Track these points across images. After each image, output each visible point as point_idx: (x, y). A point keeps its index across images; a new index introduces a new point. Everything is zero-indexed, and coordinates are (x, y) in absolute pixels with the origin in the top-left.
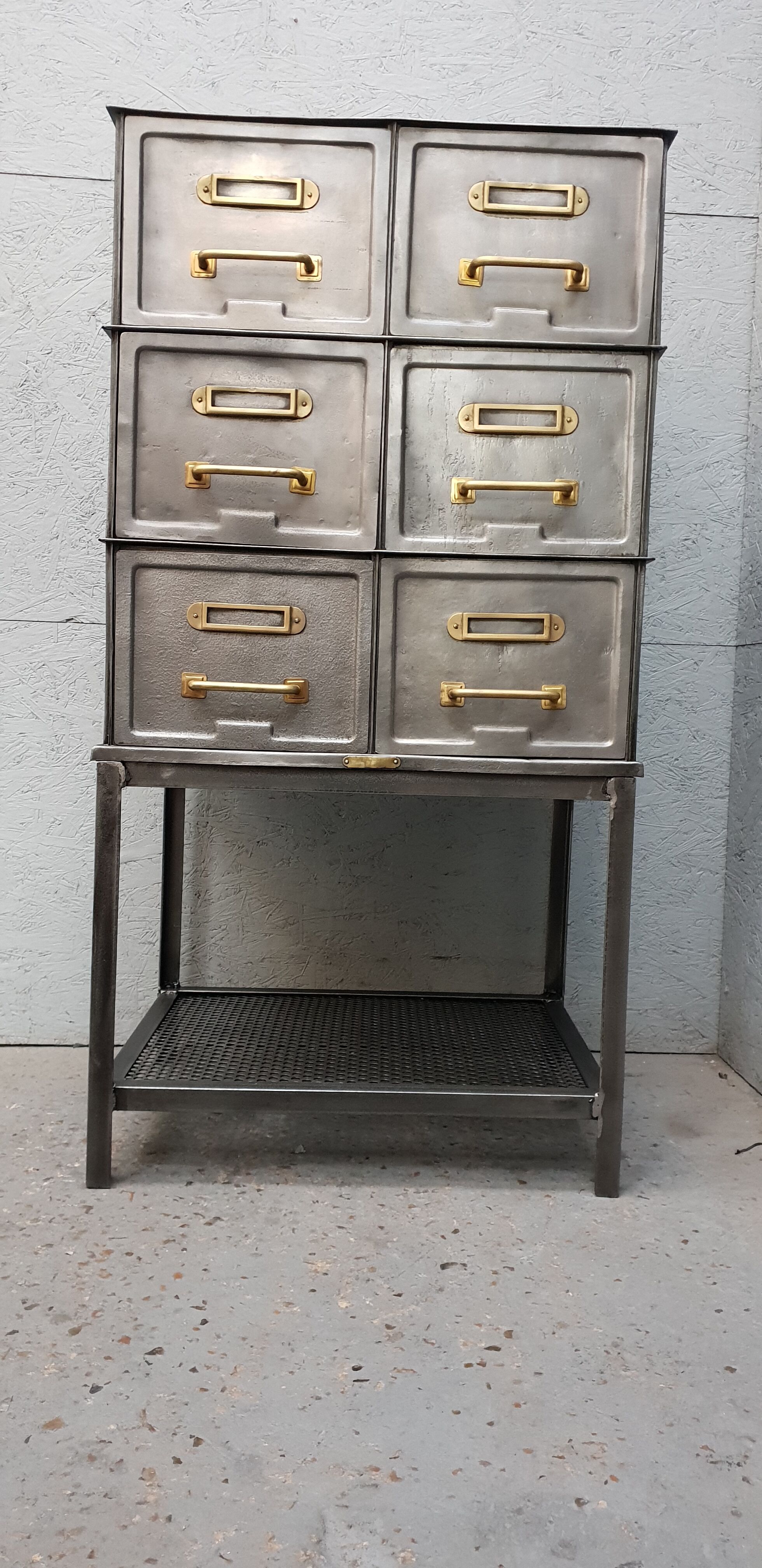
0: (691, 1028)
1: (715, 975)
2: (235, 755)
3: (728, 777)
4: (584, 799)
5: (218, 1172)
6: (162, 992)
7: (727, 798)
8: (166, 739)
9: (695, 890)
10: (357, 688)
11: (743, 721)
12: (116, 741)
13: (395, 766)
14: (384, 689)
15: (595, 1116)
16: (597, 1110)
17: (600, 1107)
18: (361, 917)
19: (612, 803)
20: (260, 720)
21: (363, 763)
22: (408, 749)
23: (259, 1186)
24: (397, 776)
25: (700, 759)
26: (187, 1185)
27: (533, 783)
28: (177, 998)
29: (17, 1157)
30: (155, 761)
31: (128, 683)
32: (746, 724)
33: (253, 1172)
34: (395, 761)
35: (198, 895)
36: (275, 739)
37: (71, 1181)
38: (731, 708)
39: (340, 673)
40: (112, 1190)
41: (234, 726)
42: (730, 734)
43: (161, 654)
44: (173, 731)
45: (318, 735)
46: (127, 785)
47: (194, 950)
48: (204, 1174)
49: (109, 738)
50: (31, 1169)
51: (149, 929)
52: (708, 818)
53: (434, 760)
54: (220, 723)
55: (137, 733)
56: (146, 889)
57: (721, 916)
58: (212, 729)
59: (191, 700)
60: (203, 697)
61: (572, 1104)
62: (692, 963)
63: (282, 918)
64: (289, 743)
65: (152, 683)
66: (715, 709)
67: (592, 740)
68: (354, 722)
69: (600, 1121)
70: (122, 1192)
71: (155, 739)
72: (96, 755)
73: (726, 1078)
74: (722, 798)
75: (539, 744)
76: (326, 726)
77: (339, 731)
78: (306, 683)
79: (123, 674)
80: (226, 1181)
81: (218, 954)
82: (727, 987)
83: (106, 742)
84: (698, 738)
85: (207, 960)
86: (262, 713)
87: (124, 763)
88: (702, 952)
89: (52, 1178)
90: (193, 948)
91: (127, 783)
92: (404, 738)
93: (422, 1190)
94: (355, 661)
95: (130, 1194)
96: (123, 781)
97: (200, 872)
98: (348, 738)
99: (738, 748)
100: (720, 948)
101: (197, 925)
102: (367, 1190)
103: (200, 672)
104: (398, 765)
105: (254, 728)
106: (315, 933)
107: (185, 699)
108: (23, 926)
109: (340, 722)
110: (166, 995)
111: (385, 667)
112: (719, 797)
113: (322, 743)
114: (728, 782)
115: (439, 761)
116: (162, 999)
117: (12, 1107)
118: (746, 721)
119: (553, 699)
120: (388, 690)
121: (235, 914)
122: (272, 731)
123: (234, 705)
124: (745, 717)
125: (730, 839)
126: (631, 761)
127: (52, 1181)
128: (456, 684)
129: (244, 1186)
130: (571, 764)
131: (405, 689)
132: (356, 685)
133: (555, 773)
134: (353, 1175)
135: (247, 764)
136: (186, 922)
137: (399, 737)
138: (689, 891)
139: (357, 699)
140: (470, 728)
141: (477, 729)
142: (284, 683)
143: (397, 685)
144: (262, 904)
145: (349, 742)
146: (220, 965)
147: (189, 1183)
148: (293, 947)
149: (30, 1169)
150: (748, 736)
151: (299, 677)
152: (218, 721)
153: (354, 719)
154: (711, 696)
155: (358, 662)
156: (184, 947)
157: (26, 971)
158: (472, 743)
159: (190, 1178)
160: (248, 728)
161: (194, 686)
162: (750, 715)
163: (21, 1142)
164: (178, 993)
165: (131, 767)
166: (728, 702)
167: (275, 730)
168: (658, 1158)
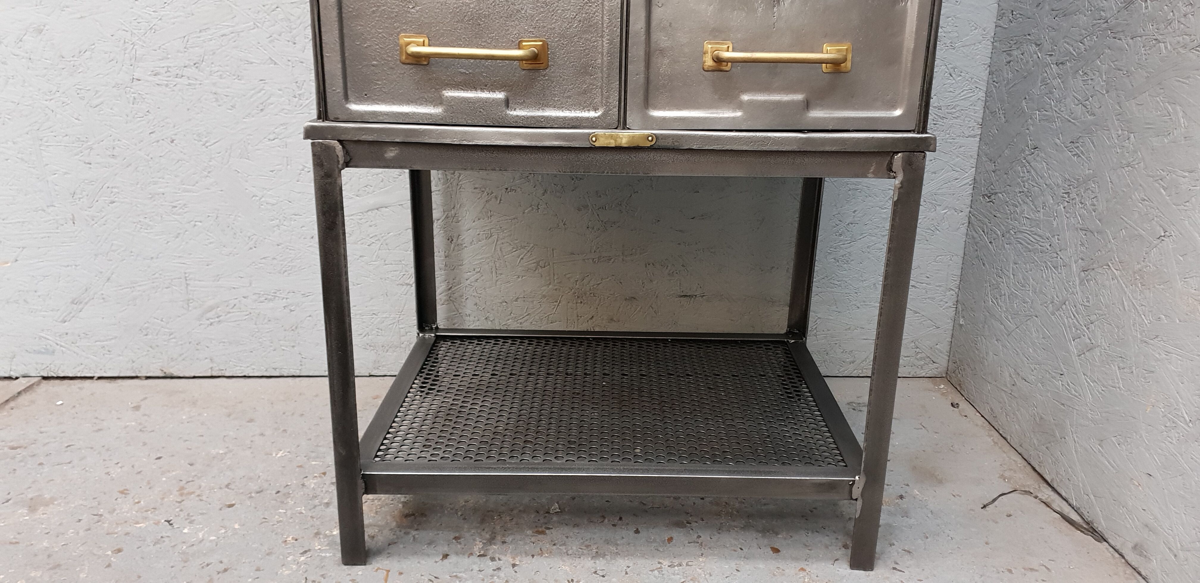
0: (923, 355)
1: (950, 307)
2: (466, 133)
3: (981, 116)
4: (866, 177)
5: (474, 540)
6: (421, 335)
7: (979, 137)
8: (387, 114)
9: (938, 228)
10: (605, 51)
11: (1005, 58)
12: (331, 115)
13: (649, 144)
14: (637, 51)
15: (854, 498)
16: (857, 492)
17: (861, 489)
18: (610, 260)
19: (897, 182)
20: (492, 89)
21: (612, 141)
22: (664, 123)
23: (514, 559)
24: (652, 155)
25: (955, 98)
26: (442, 559)
27: (807, 160)
28: (435, 342)
29: (278, 522)
30: (375, 139)
31: (338, 47)
32: (1009, 62)
33: (509, 539)
34: (650, 138)
35: (450, 240)
36: (511, 113)
37: (328, 555)
38: (990, 43)
39: (585, 32)
40: (367, 566)
41: (463, 98)
42: (988, 71)
43: (374, 12)
44: (394, 104)
45: (560, 108)
46: (347, 166)
47: (450, 291)
48: (460, 543)
49: (323, 114)
50: (290, 539)
51: (406, 271)
52: (958, 157)
53: (694, 137)
54: (446, 94)
55: (354, 107)
56: (399, 234)
57: (961, 253)
58: (438, 101)
59: (412, 67)
60: (425, 63)
61: (832, 486)
62: (929, 296)
63: (534, 261)
64: (528, 118)
65: (366, 47)
66: (974, 44)
67: (877, 109)
68: (602, 92)
69: (859, 503)
70: (377, 570)
71: (374, 113)
72: (310, 133)
73: (958, 407)
74: (974, 136)
75: (817, 114)
76: (569, 97)
77: (585, 102)
78: (545, 47)
79: (331, 38)
80: (482, 552)
81: (473, 294)
82: (962, 320)
83: (319, 117)
84: (954, 75)
85: (464, 300)
86: (495, 82)
87: (340, 141)
88: (940, 286)
89: (309, 550)
90: (450, 289)
91: (347, 164)
92: (660, 109)
93: (676, 562)
94: (602, 17)
95: (385, 572)
96: (341, 162)
97: (451, 219)
98: (595, 110)
99: (995, 87)
100: (958, 282)
101: (452, 267)
102: (622, 563)
103: (419, 33)
104: (653, 143)
105: (486, 101)
106: (565, 275)
107: (406, 67)
108: (284, 269)
109: (585, 92)
110: (424, 338)
111: (637, 24)
112: (969, 136)
113: (565, 117)
114: (981, 120)
115: (701, 137)
116: (421, 343)
117: (279, 456)
118: (1009, 59)
119: (836, 63)
120: (642, 53)
121: (488, 258)
122: (507, 103)
123: (462, 73)
124: (1008, 54)
125: (978, 178)
126: (922, 133)
127: (309, 554)
128: (722, 44)
129: (499, 559)
130: (854, 138)
131: (662, 51)
132: (603, 46)
133: (834, 149)
134: (607, 542)
135: (480, 143)
136: (441, 265)
137: (656, 108)
138: (932, 229)
139: (605, 63)
140: (738, 96)
141: (745, 97)
142: (519, 48)
143: (653, 45)
144: (513, 248)
145: (597, 115)
146: (476, 304)
147: (446, 556)
148: (545, 288)
149: (288, 539)
150: (1010, 76)
151: (537, 37)
152: (444, 92)
153: (601, 88)
154: (972, 31)
155: (605, 18)
156: (441, 288)
157: (291, 311)
158: (739, 114)
159: (446, 549)
160: (480, 100)
161: (413, 53)
162: (1015, 53)
163: (282, 502)
164: (436, 336)
165: (350, 147)
166: (989, 37)
167: (511, 102)
168: (906, 514)
